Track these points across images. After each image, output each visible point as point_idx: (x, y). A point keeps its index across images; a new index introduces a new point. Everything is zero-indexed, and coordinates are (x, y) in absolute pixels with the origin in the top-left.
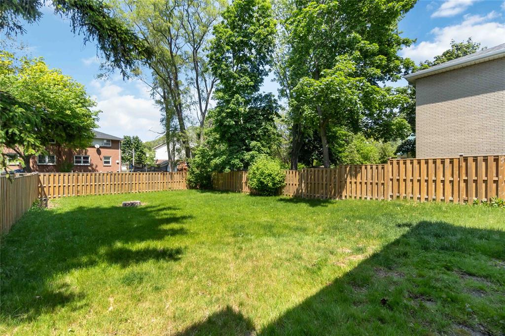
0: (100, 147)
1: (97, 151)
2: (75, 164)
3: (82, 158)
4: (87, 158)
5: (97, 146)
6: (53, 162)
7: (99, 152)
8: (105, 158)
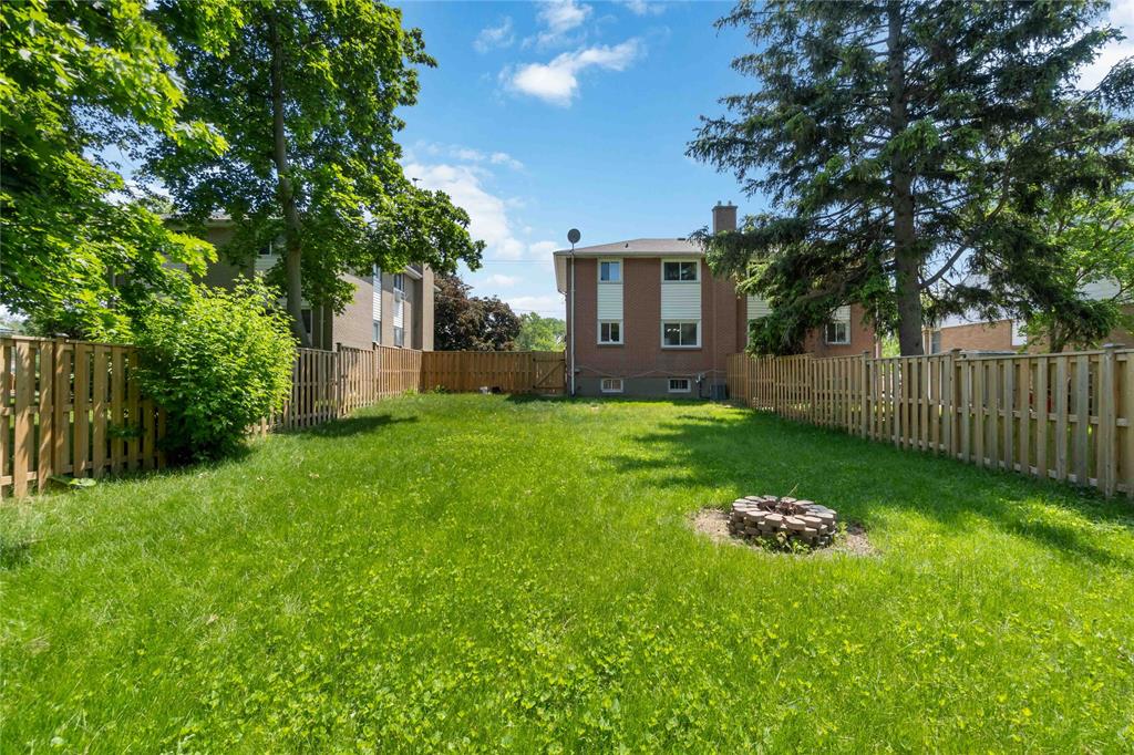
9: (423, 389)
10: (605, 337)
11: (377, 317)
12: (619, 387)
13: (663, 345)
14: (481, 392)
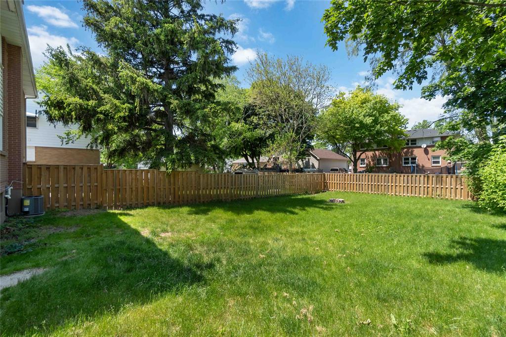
0: (427, 146)
1: (425, 151)
2: (404, 165)
3: (410, 159)
4: (415, 159)
5: (424, 146)
6: (387, 164)
7: (426, 151)
8: (434, 157)
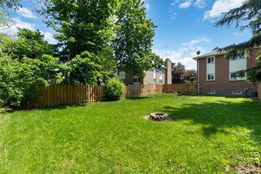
9: (163, 92)
10: (209, 78)
11: (154, 78)
12: (214, 92)
13: (230, 80)
14: (175, 93)
